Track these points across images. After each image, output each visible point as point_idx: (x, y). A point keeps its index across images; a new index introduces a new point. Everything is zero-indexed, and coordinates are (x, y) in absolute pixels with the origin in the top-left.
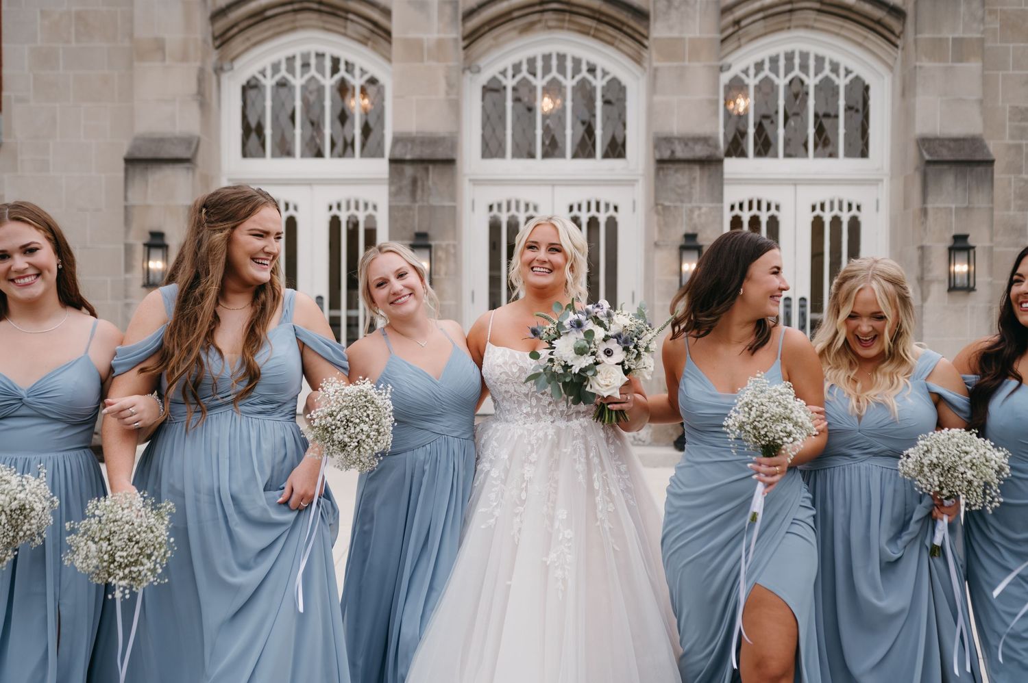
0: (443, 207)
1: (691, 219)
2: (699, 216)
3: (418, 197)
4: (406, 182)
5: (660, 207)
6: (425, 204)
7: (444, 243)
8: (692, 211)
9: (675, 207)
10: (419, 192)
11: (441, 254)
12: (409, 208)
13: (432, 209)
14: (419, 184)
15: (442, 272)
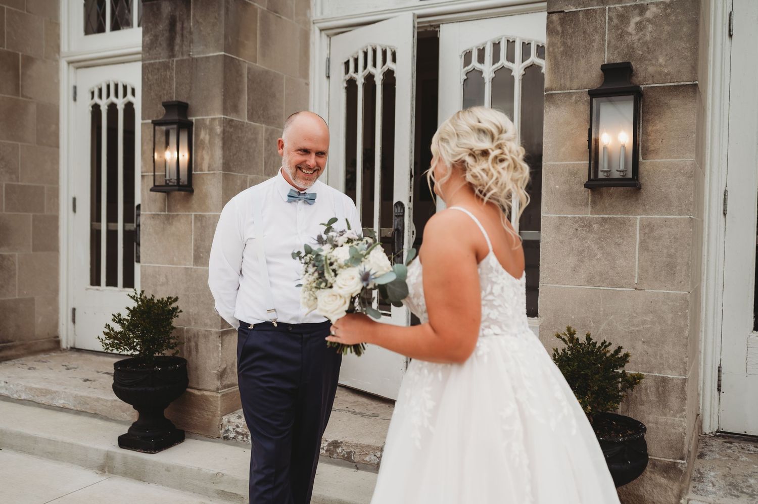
0: (208, 58)
1: (621, 37)
2: (640, 27)
3: (177, 48)
4: (163, 26)
5: (555, 17)
6: (185, 57)
7: (208, 118)
8: (624, 18)
9: (587, 13)
10: (178, 40)
11: (204, 135)
12: (166, 66)
13: (194, 63)
14: (179, 26)
15: (205, 166)
